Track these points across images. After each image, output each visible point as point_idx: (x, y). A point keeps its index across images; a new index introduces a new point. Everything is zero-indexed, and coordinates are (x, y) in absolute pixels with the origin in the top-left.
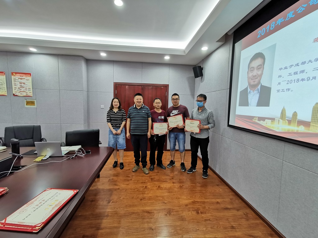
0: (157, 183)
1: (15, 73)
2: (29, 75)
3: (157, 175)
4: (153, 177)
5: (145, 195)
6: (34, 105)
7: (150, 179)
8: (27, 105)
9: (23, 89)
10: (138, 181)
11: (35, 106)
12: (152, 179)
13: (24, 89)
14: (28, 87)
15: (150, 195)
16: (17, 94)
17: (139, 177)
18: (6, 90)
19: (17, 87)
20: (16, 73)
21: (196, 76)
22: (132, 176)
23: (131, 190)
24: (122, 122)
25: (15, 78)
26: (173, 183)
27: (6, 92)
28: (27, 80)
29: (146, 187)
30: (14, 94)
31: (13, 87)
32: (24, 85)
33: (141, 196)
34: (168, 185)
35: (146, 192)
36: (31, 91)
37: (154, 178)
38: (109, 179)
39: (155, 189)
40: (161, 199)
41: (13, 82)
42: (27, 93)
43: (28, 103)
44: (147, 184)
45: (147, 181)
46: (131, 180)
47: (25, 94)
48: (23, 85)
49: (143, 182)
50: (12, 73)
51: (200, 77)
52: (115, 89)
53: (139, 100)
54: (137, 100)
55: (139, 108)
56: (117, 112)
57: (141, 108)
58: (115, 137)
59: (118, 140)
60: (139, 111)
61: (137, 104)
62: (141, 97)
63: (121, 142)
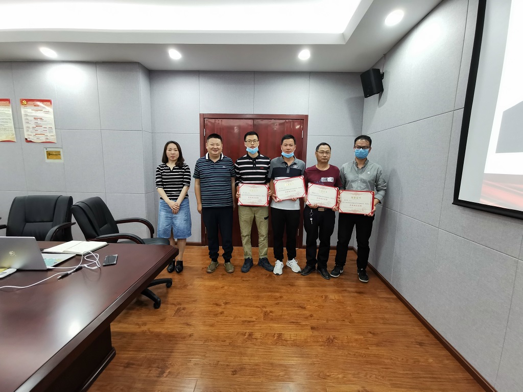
0: (276, 326)
1: (25, 100)
2: (49, 103)
3: (277, 304)
4: (268, 309)
5: (246, 360)
6: (60, 158)
7: (262, 315)
8: (48, 158)
9: (40, 130)
10: (235, 317)
11: (61, 161)
12: (266, 314)
13: (42, 129)
14: (48, 126)
15: (256, 360)
16: (31, 138)
17: (239, 308)
18: (14, 132)
19: (31, 126)
20: (28, 100)
21: (368, 93)
22: (226, 303)
23: (217, 340)
24: (182, 187)
25: (28, 111)
26: (313, 328)
27: (15, 136)
28: (47, 112)
29: (250, 335)
30: (26, 139)
31: (25, 125)
32: (41, 122)
33: (235, 361)
34: (300, 333)
35: (249, 351)
36: (54, 133)
37: (271, 312)
38: (178, 309)
39: (269, 342)
40: (282, 373)
41: (23, 118)
42: (48, 137)
43: (49, 154)
44: (253, 326)
45: (254, 319)
46: (222, 313)
47: (43, 139)
48: (39, 121)
49: (246, 321)
50: (22, 101)
51: (377, 96)
52: (203, 127)
53: (215, 147)
54: (212, 147)
55: (215, 161)
56: (174, 169)
57: (220, 160)
58: (169, 216)
59: (175, 223)
60: (216, 166)
61: (211, 153)
62: (218, 141)
63: (181, 226)
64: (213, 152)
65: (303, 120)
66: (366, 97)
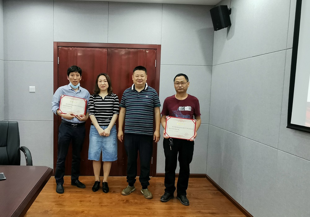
24: (112, 115)
51: (225, 29)
52: (57, 55)
53: (140, 78)
54: (136, 78)
55: (139, 91)
56: (105, 98)
57: (144, 90)
58: (100, 141)
59: (105, 147)
60: (140, 96)
61: (136, 84)
62: (142, 72)
63: (109, 150)
64: (138, 83)
65: (155, 50)
66: (216, 30)
